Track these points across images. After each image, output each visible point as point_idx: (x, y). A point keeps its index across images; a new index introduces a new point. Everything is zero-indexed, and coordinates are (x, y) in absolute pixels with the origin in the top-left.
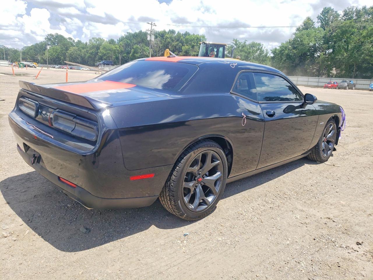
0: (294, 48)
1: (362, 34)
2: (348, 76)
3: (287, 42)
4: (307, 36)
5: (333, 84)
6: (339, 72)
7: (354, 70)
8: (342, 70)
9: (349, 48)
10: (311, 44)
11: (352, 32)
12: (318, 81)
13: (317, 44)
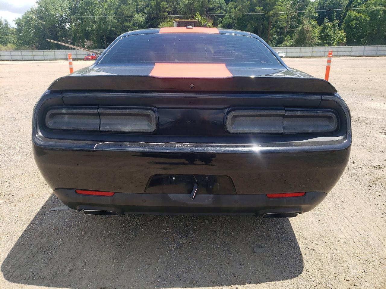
0: (41, 19)
1: (103, 6)
2: (102, 47)
3: (28, 11)
4: (52, 6)
5: (92, 56)
6: (92, 43)
7: (105, 41)
8: (94, 42)
9: (96, 20)
10: (58, 15)
11: (95, 4)
12: (76, 54)
13: (64, 15)
